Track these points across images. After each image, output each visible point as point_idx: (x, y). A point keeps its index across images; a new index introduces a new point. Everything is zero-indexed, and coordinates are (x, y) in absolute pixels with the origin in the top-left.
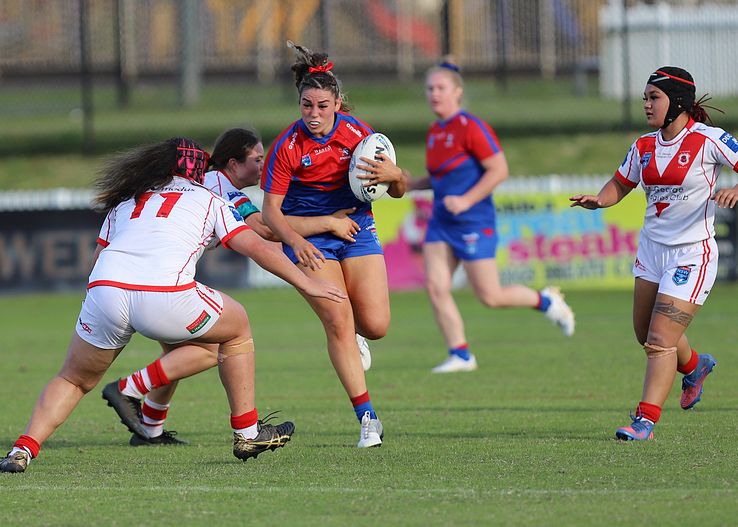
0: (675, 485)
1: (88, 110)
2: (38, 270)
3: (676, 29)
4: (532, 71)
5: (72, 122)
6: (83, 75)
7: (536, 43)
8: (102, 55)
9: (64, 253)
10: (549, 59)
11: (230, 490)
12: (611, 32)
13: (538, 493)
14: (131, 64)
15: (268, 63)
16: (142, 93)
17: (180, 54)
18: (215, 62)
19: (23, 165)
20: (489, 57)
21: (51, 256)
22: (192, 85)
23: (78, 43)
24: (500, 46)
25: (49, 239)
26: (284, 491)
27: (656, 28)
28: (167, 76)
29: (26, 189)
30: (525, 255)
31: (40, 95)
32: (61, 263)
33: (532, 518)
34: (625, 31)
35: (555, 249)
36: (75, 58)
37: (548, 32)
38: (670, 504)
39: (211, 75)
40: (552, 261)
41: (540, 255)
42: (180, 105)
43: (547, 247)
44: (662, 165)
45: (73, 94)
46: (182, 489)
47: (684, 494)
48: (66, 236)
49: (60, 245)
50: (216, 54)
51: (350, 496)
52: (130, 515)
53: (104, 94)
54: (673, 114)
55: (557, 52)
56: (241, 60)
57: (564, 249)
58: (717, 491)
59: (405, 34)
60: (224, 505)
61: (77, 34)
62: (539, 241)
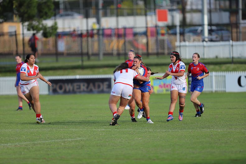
0: (189, 129)
1: (82, 61)
2: (73, 90)
3: (189, 46)
4: (163, 54)
5: (79, 63)
6: (81, 54)
7: (164, 49)
8: (85, 51)
9: (78, 87)
10: (166, 51)
11: (108, 130)
12: (177, 47)
13: (164, 130)
14: (90, 52)
15: (115, 52)
16: (92, 58)
17: (99, 51)
18: (106, 52)
19: (70, 71)
20: (155, 51)
21: (76, 87)
22: (101, 56)
23: (80, 49)
24: (157, 49)
25: (75, 84)
26: (118, 130)
27: (186, 46)
28: (97, 55)
29: (71, 75)
30: (162, 87)
31: (73, 58)
32: (77, 89)
33: (163, 135)
34: (180, 46)
35: (167, 86)
36: (80, 51)
37: (166, 46)
38: (188, 132)
39: (105, 54)
40: (167, 88)
41: (165, 87)
42: (99, 60)
43: (166, 86)
44: (174, 70)
45: (80, 58)
46: (99, 130)
47: (190, 131)
48: (78, 84)
49: (77, 85)
50: (106, 51)
51: (130, 131)
52: (90, 135)
53: (85, 58)
54: (176, 60)
55: (168, 50)
56: (110, 51)
57: (169, 86)
58: (197, 130)
59: (140, 47)
60: (107, 133)
61: (80, 47)
62: (164, 85)
